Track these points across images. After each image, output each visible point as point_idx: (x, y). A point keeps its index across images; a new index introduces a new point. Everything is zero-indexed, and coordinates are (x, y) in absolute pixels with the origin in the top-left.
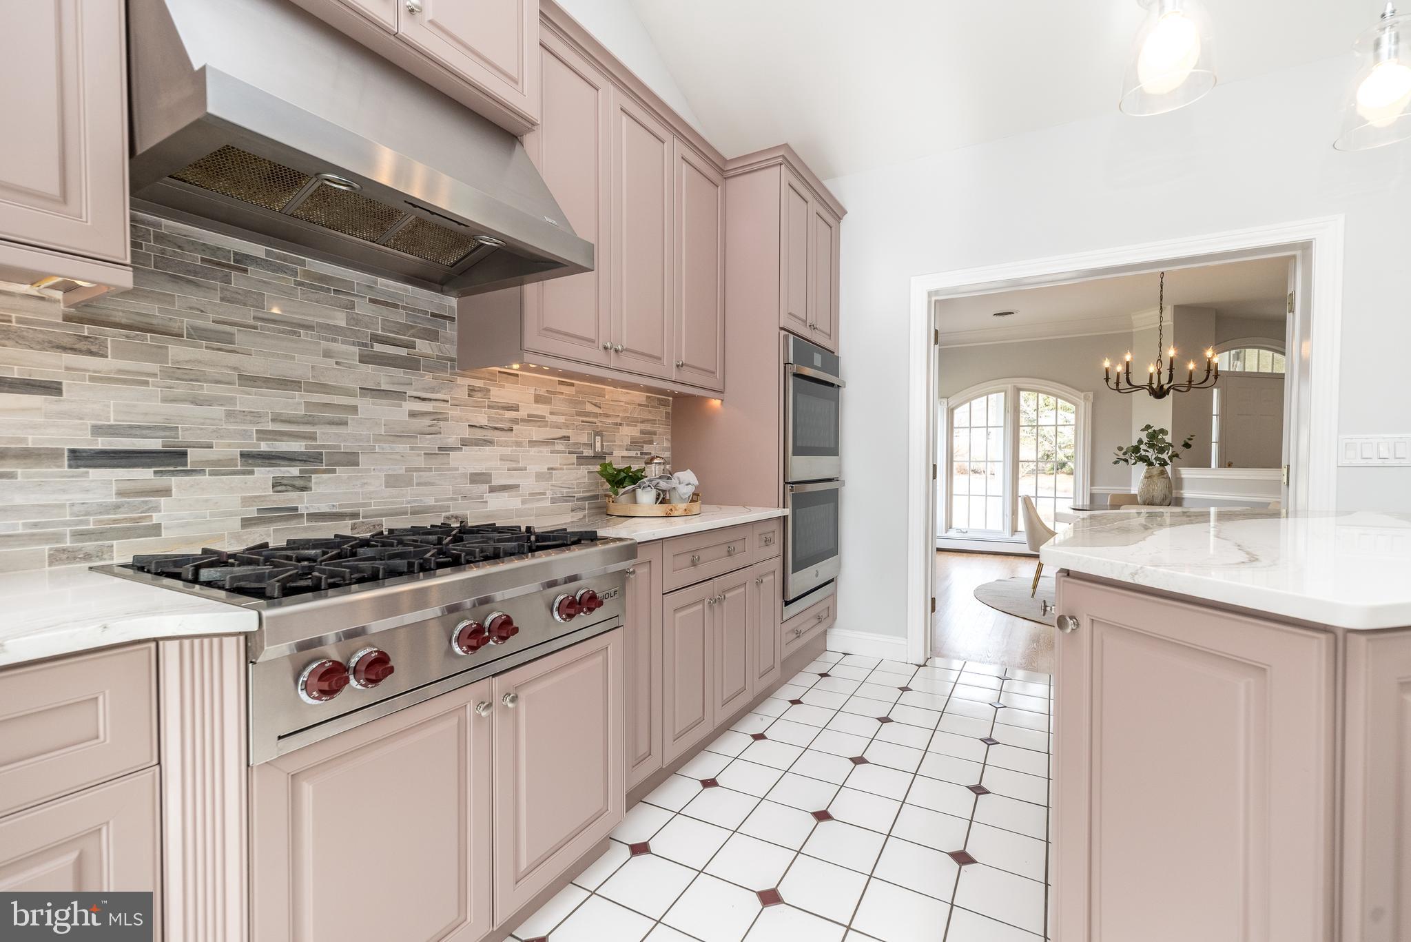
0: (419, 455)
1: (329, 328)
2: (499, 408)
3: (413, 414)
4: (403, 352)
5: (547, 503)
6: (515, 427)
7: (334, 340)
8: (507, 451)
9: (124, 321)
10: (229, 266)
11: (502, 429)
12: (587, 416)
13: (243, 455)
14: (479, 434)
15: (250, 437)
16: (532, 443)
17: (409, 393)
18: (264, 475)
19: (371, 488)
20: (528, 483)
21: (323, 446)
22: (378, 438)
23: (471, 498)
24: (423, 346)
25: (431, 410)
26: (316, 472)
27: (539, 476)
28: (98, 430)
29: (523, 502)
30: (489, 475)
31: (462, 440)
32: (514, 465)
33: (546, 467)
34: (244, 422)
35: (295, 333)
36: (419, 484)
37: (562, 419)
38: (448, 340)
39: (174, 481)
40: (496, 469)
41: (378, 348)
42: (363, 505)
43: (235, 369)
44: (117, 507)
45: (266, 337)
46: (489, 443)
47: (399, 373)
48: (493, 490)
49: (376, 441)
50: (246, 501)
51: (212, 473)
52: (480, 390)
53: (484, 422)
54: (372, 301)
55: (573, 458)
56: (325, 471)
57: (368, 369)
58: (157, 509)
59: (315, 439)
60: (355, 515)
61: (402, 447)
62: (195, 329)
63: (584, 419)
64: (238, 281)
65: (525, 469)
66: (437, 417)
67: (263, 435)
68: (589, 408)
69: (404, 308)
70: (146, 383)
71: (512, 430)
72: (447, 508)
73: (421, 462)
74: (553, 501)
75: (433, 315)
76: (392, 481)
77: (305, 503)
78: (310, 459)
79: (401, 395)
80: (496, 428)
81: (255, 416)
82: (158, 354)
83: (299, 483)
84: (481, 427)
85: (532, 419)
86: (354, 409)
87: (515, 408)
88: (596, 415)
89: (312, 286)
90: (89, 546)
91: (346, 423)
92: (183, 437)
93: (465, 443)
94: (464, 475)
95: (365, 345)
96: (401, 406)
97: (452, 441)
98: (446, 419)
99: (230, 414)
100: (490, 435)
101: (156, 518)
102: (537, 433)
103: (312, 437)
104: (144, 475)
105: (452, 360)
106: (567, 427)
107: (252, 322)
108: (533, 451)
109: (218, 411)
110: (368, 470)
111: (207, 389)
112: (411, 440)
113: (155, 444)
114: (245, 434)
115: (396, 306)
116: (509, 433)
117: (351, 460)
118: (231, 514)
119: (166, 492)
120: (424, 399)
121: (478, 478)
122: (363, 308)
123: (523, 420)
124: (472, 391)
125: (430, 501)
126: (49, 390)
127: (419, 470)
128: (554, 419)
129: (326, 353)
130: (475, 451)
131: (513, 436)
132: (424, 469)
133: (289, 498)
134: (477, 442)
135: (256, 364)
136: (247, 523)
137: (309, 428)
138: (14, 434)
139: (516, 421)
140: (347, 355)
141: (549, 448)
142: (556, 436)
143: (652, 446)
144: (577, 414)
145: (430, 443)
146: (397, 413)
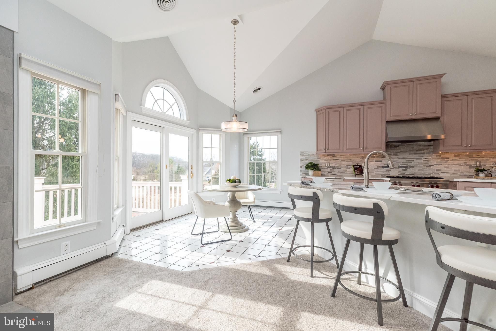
0: (425, 167)
1: (409, 151)
2: (444, 158)
3: (423, 161)
4: (422, 152)
6: (448, 161)
7: (411, 152)
8: (446, 166)
11: (444, 162)
14: (438, 163)
16: (453, 164)
17: (423, 158)
18: (401, 169)
19: (416, 171)
21: (409, 166)
23: (436, 174)
24: (426, 151)
26: (407, 169)
27: (455, 170)
28: (385, 165)
30: (441, 170)
32: (448, 168)
35: (405, 152)
36: (425, 171)
37: (464, 159)
38: (431, 149)
40: (442, 169)
41: (417, 152)
43: (398, 157)
44: (386, 172)
45: (401, 153)
46: (441, 164)
47: (421, 155)
48: (441, 172)
49: (417, 165)
50: (399, 172)
52: (439, 156)
53: (440, 161)
55: (468, 167)
56: (409, 169)
57: (415, 155)
58: (389, 172)
60: (413, 175)
61: (422, 166)
63: (473, 159)
64: (398, 148)
65: (451, 169)
66: (428, 161)
67: (401, 165)
68: (474, 156)
71: (447, 162)
72: (430, 174)
74: (460, 175)
75: (428, 146)
76: (419, 170)
77: (406, 173)
78: (406, 167)
79: (422, 158)
81: (400, 162)
83: (405, 170)
85: (453, 160)
86: (413, 161)
87: (449, 158)
88: (478, 158)
90: (384, 175)
91: (412, 163)
93: (435, 165)
94: (435, 170)
95: (415, 152)
97: (432, 164)
98: (430, 161)
100: (441, 163)
102: (454, 162)
103: (407, 165)
105: (432, 152)
106: (466, 161)
108: (453, 166)
109: (395, 162)
110: (415, 169)
111: (395, 160)
112: (423, 164)
114: (398, 164)
115: (421, 146)
116: (446, 163)
117: (413, 167)
119: (390, 171)
120: (426, 158)
121: (437, 170)
122: (415, 147)
124: (436, 156)
126: (381, 161)
127: (425, 169)
128: (461, 159)
129: (409, 154)
130: (437, 166)
131: (448, 163)
132: (426, 169)
133: (404, 172)
134: (438, 164)
135: (400, 156)
136: (398, 174)
137: (407, 164)
138: (379, 165)
139: (449, 160)
140: (412, 154)
141: (459, 165)
142: (461, 163)
144: (470, 158)
145: (427, 165)
146: (421, 161)
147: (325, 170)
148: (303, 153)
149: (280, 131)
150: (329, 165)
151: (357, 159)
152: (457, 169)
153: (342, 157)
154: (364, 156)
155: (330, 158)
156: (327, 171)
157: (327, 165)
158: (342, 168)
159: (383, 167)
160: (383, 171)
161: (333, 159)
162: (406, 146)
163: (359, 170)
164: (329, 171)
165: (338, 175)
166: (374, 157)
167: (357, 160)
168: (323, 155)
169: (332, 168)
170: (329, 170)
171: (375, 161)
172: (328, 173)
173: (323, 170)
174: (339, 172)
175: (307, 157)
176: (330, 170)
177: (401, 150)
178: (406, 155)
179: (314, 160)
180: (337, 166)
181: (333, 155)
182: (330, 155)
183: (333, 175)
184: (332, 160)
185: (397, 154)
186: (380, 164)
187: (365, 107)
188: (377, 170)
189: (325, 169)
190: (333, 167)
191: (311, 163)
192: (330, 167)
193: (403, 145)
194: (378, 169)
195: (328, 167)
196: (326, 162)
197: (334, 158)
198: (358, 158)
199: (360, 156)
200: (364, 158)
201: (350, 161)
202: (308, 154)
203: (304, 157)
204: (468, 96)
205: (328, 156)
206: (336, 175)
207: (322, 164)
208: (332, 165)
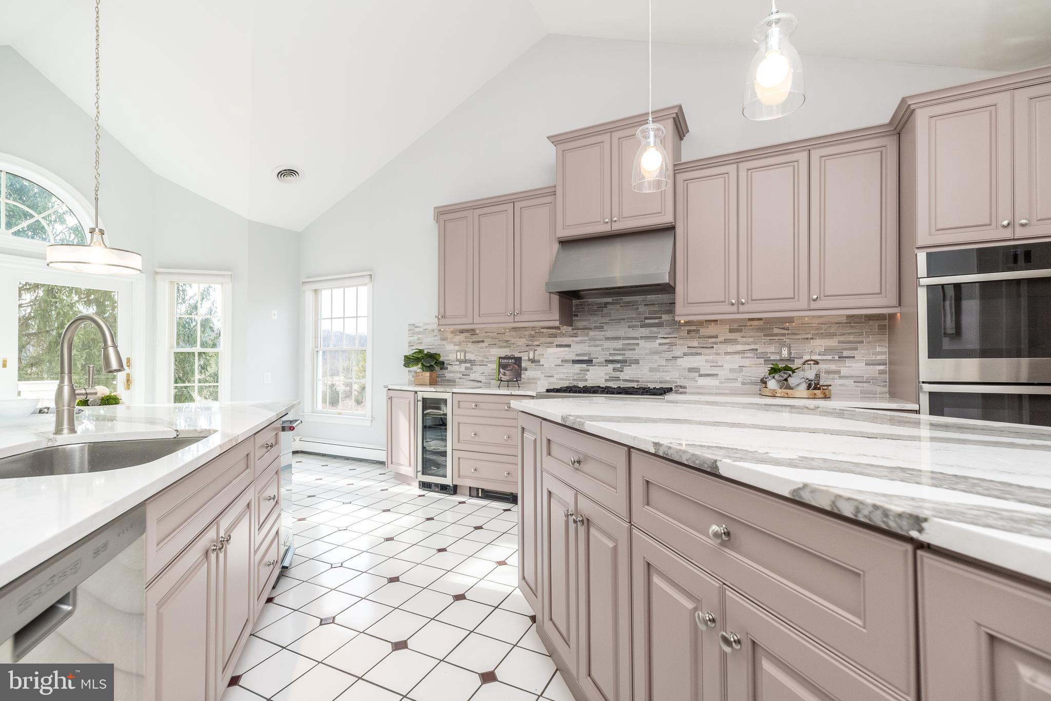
0: (663, 360)
1: (629, 318)
2: (705, 338)
3: (660, 344)
4: (657, 321)
5: (739, 385)
6: (715, 346)
7: (632, 322)
8: (711, 358)
9: (581, 328)
10: (603, 307)
11: (707, 348)
12: (774, 336)
13: (605, 361)
14: (693, 350)
15: (607, 355)
16: (727, 353)
17: (659, 336)
18: (611, 366)
19: (644, 372)
20: (723, 373)
21: (628, 358)
22: (647, 355)
23: (688, 379)
24: (665, 317)
25: (669, 342)
26: (625, 366)
27: (732, 370)
28: (577, 355)
29: (720, 383)
30: (699, 369)
31: (683, 353)
32: (715, 364)
34: (606, 351)
35: (619, 322)
36: (663, 371)
37: (751, 340)
39: (590, 367)
40: (702, 366)
41: (647, 321)
42: (641, 378)
43: (604, 336)
44: (579, 374)
45: (612, 325)
46: (700, 354)
47: (655, 329)
48: (701, 376)
49: (645, 355)
50: (606, 374)
51: (598, 366)
52: (694, 331)
53: (695, 344)
54: (645, 305)
55: (762, 361)
56: (628, 366)
57: (643, 330)
58: (587, 375)
59: (625, 355)
60: (638, 381)
61: (656, 357)
62: (595, 326)
63: (772, 338)
64: (605, 311)
65: (723, 366)
66: (670, 344)
67: (611, 355)
68: (776, 331)
69: (657, 304)
70: (585, 343)
71: (713, 347)
72: (676, 382)
73: (664, 363)
74: (743, 384)
75: (670, 304)
76: (652, 370)
77: (622, 376)
78: (623, 362)
79: (656, 338)
80: (703, 347)
81: (608, 349)
82: (587, 335)
83: (620, 369)
84: (694, 347)
85: (726, 341)
86: (638, 344)
87: (716, 337)
88: (784, 335)
89: (625, 306)
91: (635, 350)
92: (592, 356)
94: (685, 369)
95: (642, 321)
96: (655, 342)
97: (678, 354)
98: (676, 345)
99: (603, 349)
100: (699, 351)
101: (587, 377)
102: (731, 348)
104: (584, 366)
106: (756, 344)
107: (608, 321)
108: (728, 357)
109: (599, 348)
110: (642, 366)
111: (598, 343)
112: (660, 354)
113: (586, 358)
114: (606, 355)
115: (654, 304)
116: (711, 349)
117: (637, 362)
118: (603, 378)
119: (588, 370)
120: (665, 338)
121: (691, 370)
122: (642, 309)
123: (720, 342)
124: (689, 332)
125: (668, 379)
126: (569, 346)
127: (663, 366)
128: (745, 339)
129: (629, 327)
130: (691, 358)
131: (714, 351)
132: (666, 366)
133: (617, 374)
134: (692, 354)
135: (610, 334)
136: (606, 380)
137: (624, 352)
138: (564, 356)
139: (716, 343)
140: (636, 326)
141: (740, 356)
142: (747, 349)
143: (856, 352)
144: (765, 335)
145: (669, 355)
146: (655, 344)
147: (456, 368)
148: (413, 328)
149: (368, 273)
150: (463, 357)
151: (520, 341)
152: (736, 366)
153: (488, 337)
154: (533, 333)
155: (466, 338)
156: (460, 372)
157: (459, 358)
158: (489, 365)
159: (575, 362)
160: (574, 371)
161: (471, 340)
162: (621, 306)
163: (512, 370)
164: (463, 372)
165: (481, 382)
166: (555, 336)
167: (520, 344)
168: (452, 332)
169: (469, 365)
170: (464, 370)
171: (558, 346)
172: (461, 376)
173: (453, 368)
174: (483, 373)
175: (421, 336)
176: (466, 368)
177: (612, 318)
178: (622, 330)
179: (429, 344)
180: (480, 358)
181: (472, 332)
182: (467, 331)
183: (472, 382)
184: (470, 345)
185: (602, 327)
186: (568, 353)
187: (518, 205)
188: (560, 369)
189: (456, 366)
190: (471, 361)
191: (421, 351)
192: (465, 361)
193: (616, 303)
194: (563, 365)
195: (461, 362)
196: (457, 348)
197: (475, 338)
198: (521, 338)
199: (527, 333)
200: (533, 337)
201: (505, 347)
202: (422, 330)
203: (415, 338)
204: (740, 164)
205: (463, 333)
206: (478, 381)
207: (450, 355)
208: (469, 356)
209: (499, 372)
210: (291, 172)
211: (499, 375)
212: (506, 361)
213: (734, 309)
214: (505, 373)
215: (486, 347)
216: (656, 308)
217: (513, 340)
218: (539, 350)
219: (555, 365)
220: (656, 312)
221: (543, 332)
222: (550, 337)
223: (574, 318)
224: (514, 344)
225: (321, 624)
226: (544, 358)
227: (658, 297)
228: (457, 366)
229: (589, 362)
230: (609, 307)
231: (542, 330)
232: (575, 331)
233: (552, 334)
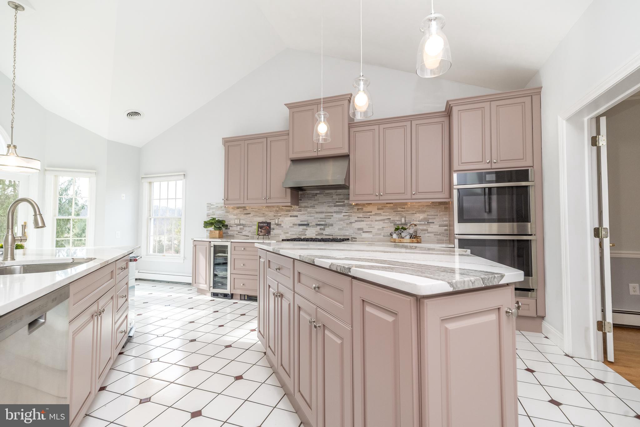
1: (328, 202)
2: (366, 212)
3: (344, 216)
4: (342, 203)
5: (382, 237)
7: (330, 204)
8: (368, 223)
9: (303, 207)
10: (315, 196)
11: (366, 218)
12: (398, 212)
13: (316, 224)
14: (360, 219)
16: (376, 221)
17: (343, 211)
18: (319, 227)
19: (336, 230)
20: (374, 231)
21: (327, 223)
22: (337, 221)
23: (358, 234)
25: (348, 214)
26: (326, 227)
27: (379, 229)
28: (301, 221)
29: (373, 236)
30: (363, 229)
31: (355, 220)
32: (370, 226)
33: (381, 227)
35: (323, 204)
36: (345, 230)
37: (388, 214)
39: (308, 228)
40: (365, 227)
41: (337, 204)
42: (334, 234)
43: (315, 211)
44: (302, 231)
45: (319, 205)
46: (363, 221)
47: (341, 208)
48: (363, 232)
51: (312, 227)
52: (360, 209)
54: (336, 195)
55: (391, 224)
56: (327, 227)
57: (335, 208)
60: (332, 235)
61: (342, 223)
62: (311, 206)
63: (397, 213)
64: (316, 198)
65: (374, 227)
66: (349, 216)
67: (319, 221)
68: (399, 209)
70: (305, 215)
71: (369, 217)
72: (352, 236)
73: (345, 225)
74: (384, 236)
75: (348, 194)
76: (339, 229)
77: (324, 232)
78: (325, 225)
79: (342, 212)
80: (365, 217)
81: (317, 218)
82: (306, 210)
83: (324, 229)
84: (361, 217)
85: (376, 214)
86: (333, 216)
87: (371, 212)
88: (403, 211)
89: (326, 195)
91: (331, 218)
92: (309, 222)
94: (356, 228)
95: (335, 203)
96: (341, 214)
97: (353, 221)
98: (352, 216)
99: (314, 218)
100: (363, 219)
101: (306, 233)
102: (378, 218)
104: (305, 227)
106: (390, 216)
107: (317, 203)
108: (377, 223)
110: (335, 227)
111: (312, 215)
112: (344, 221)
113: (306, 223)
114: (316, 221)
115: (341, 195)
116: (369, 218)
117: (332, 225)
118: (315, 233)
119: (307, 230)
120: (346, 212)
121: (359, 229)
122: (335, 197)
123: (373, 215)
124: (358, 209)
125: (348, 234)
126: (297, 216)
127: (345, 227)
128: (384, 214)
129: (328, 206)
130: (359, 223)
131: (370, 219)
132: (346, 227)
133: (322, 231)
134: (359, 221)
135: (318, 210)
136: (316, 235)
137: (325, 220)
138: (294, 222)
139: (371, 215)
140: (332, 206)
141: (383, 222)
142: (385, 218)
143: (435, 220)
144: (394, 212)
145: (348, 221)
146: (341, 216)
147: (235, 228)
148: (209, 205)
149: (183, 173)
150: (238, 222)
153: (253, 211)
154: (278, 209)
155: (240, 211)
156: (237, 231)
157: (236, 223)
158: (253, 227)
159: (300, 225)
160: (299, 230)
161: (243, 213)
162: (324, 195)
163: (265, 229)
164: (239, 231)
165: (248, 236)
166: (289, 211)
167: (270, 215)
168: (232, 208)
169: (242, 227)
171: (291, 216)
172: (237, 233)
173: (232, 229)
174: (250, 231)
175: (214, 210)
176: (240, 229)
177: (319, 202)
178: (324, 208)
179: (219, 215)
180: (248, 223)
181: (244, 208)
182: (241, 208)
183: (244, 236)
184: (243, 215)
185: (314, 206)
186: (296, 220)
187: (269, 140)
188: (292, 229)
190: (243, 224)
191: (214, 219)
192: (240, 225)
193: (321, 194)
194: (294, 227)
195: (238, 225)
196: (235, 217)
197: (246, 212)
198: (271, 212)
199: (274, 209)
200: (278, 211)
201: (263, 217)
202: (215, 207)
203: (211, 211)
204: (380, 125)
205: (238, 209)
206: (247, 236)
207: (231, 221)
208: (242, 222)
209: (258, 230)
210: (136, 114)
211: (258, 232)
212: (262, 224)
213: (377, 198)
214: (261, 231)
215: (252, 217)
216: (342, 197)
217: (266, 213)
218: (281, 219)
219: (289, 227)
220: (342, 199)
221: (283, 209)
222: (287, 211)
223: (300, 201)
224: (267, 215)
225: (151, 362)
226: (284, 223)
227: (343, 191)
228: (235, 227)
229: (307, 225)
230: (318, 195)
231: (283, 208)
232: (300, 208)
233: (288, 210)
